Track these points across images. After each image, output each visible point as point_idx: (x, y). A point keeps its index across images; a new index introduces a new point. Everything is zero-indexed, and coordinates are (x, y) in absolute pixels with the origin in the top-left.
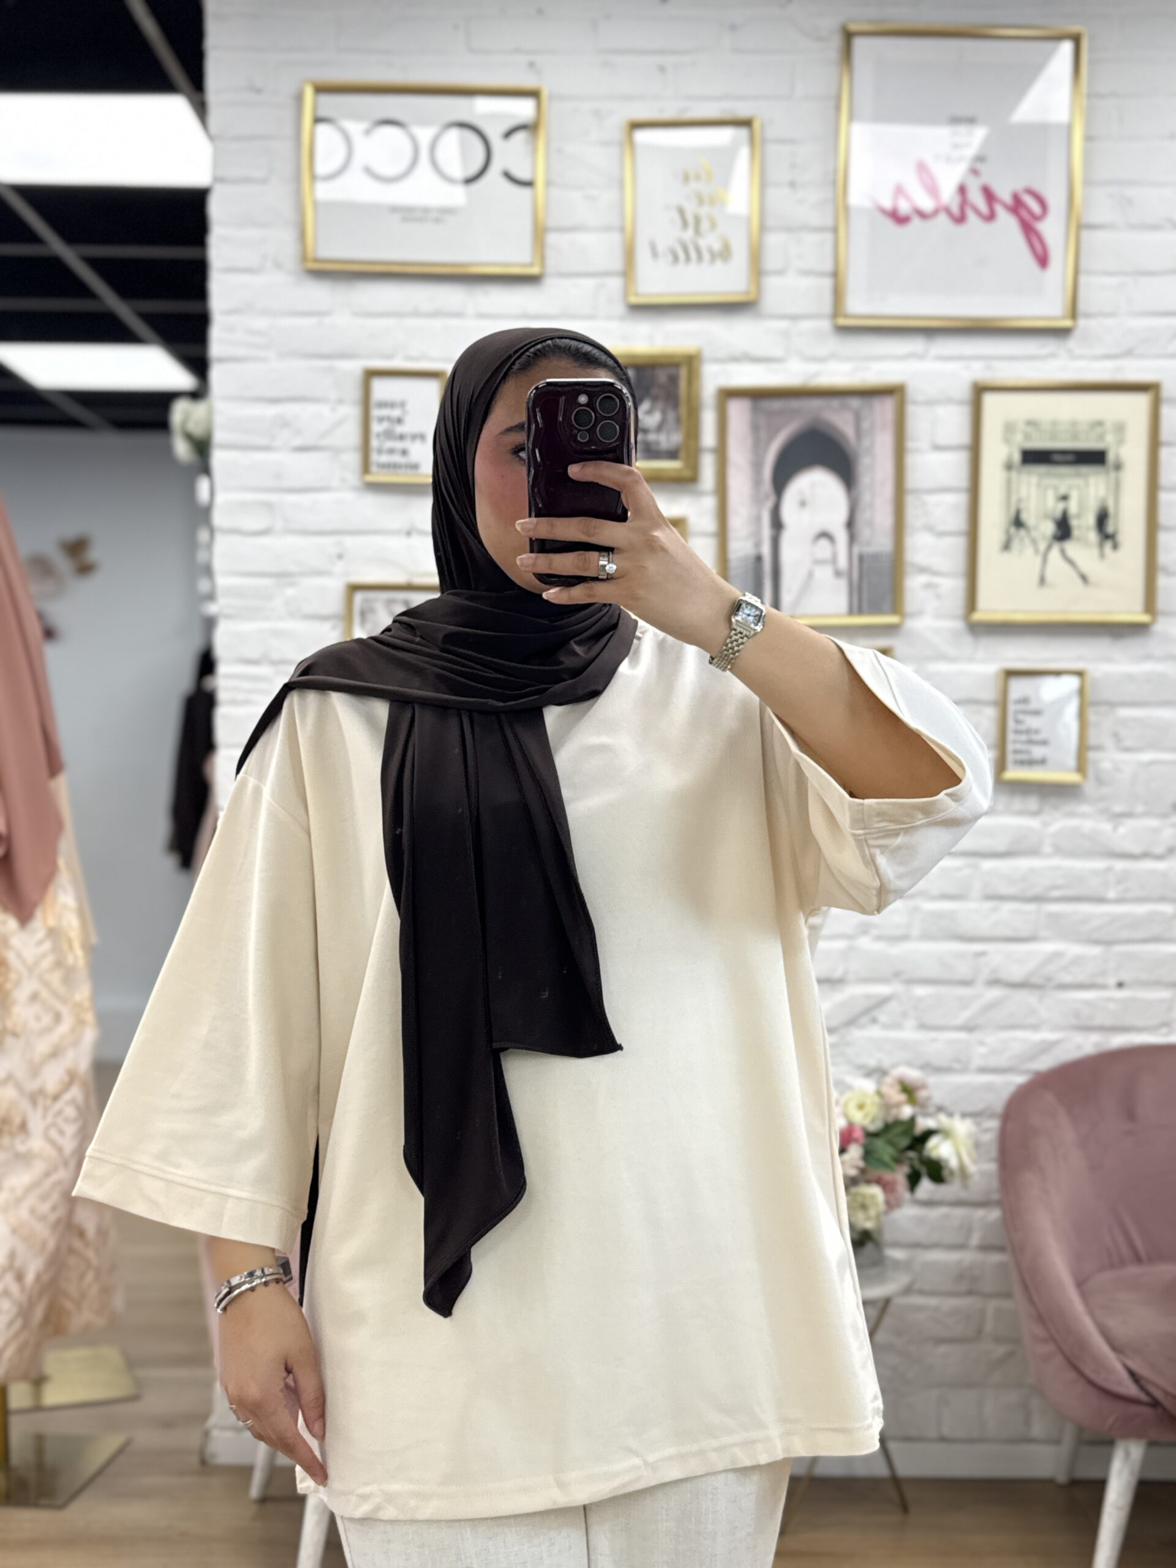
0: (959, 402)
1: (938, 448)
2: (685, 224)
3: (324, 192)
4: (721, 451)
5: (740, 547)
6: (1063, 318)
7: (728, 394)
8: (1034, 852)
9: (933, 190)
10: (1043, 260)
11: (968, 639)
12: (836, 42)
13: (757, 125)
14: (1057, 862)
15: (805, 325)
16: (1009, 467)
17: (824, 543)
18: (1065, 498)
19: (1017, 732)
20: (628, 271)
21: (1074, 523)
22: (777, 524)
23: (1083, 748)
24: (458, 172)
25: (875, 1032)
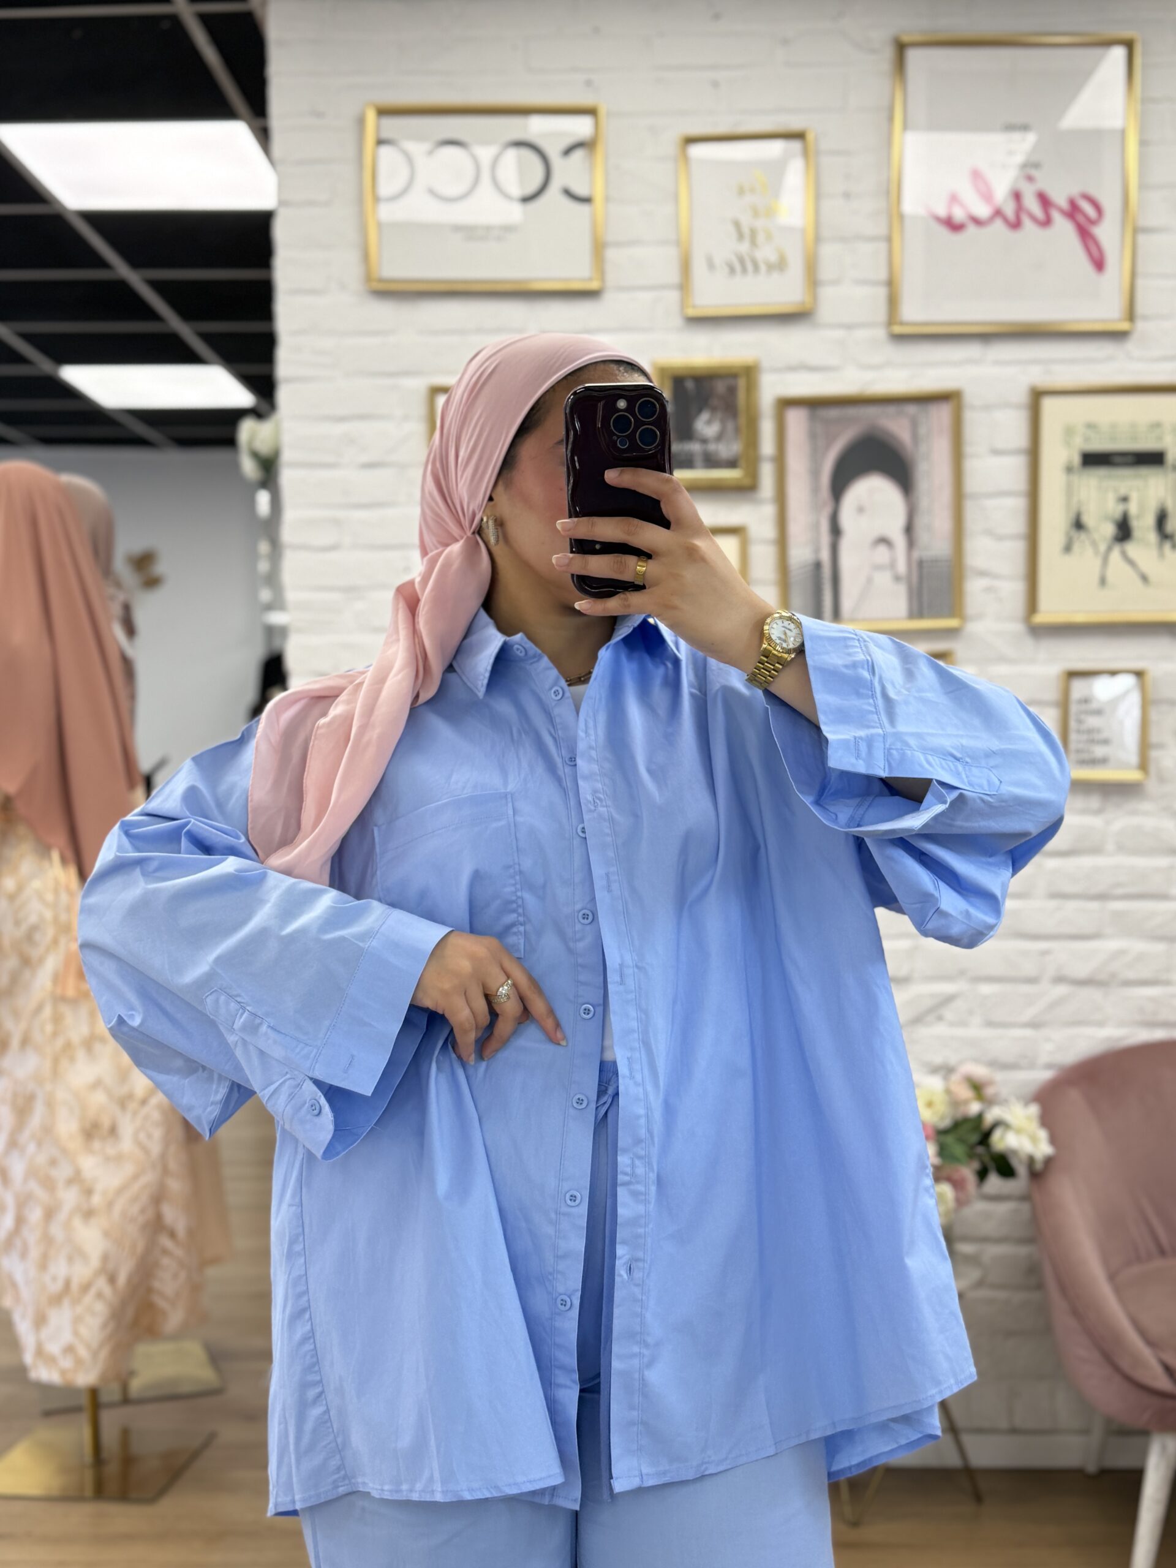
0: (1017, 407)
1: (996, 452)
2: (740, 236)
3: (386, 212)
4: (780, 460)
5: (800, 554)
6: (1121, 321)
7: (786, 404)
8: (1096, 850)
9: (987, 196)
10: (1099, 264)
11: (1029, 643)
12: (888, 53)
13: (810, 137)
14: (1120, 859)
15: (861, 334)
16: (1069, 469)
18: (1125, 499)
19: (1079, 731)
20: (684, 285)
21: (1135, 524)
22: (836, 531)
23: (1145, 746)
24: (516, 191)
25: (940, 1029)
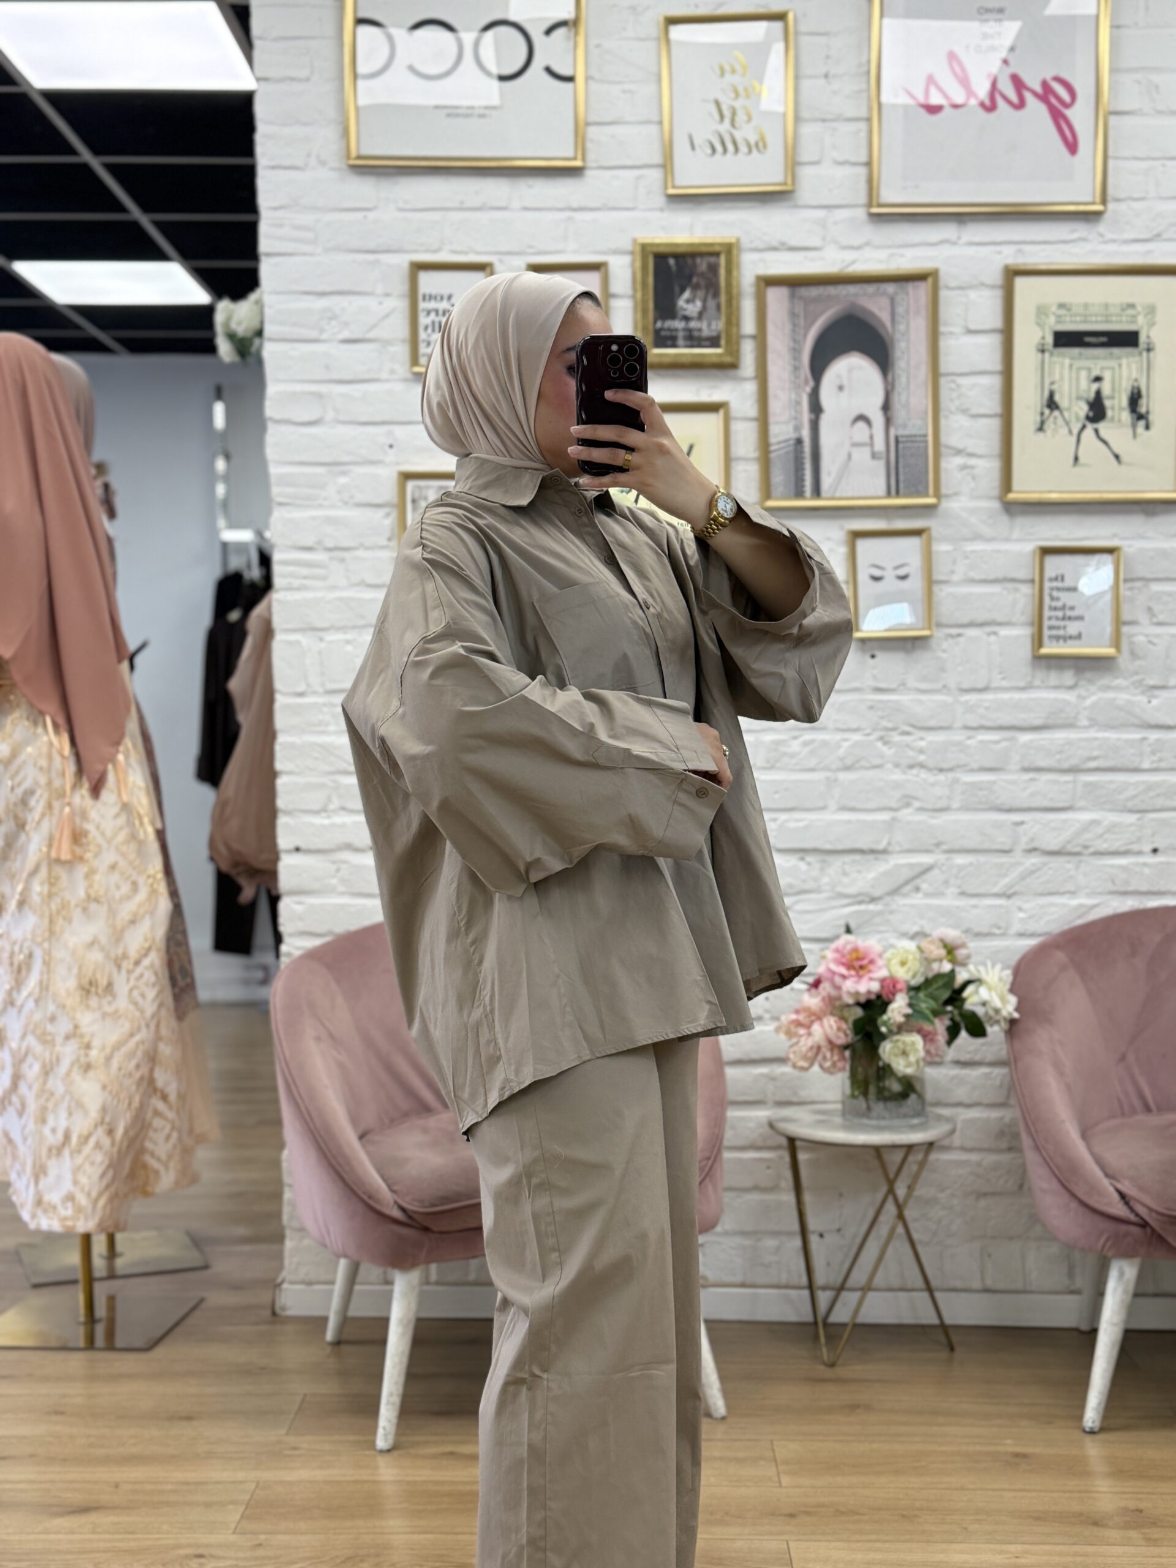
0: (993, 287)
1: (971, 332)
2: (722, 116)
3: (368, 94)
4: (761, 338)
5: (781, 431)
6: (1093, 203)
7: (768, 282)
8: (1070, 725)
9: (964, 81)
10: (1072, 147)
11: (1004, 518)
13: (790, 18)
14: (1093, 733)
15: (841, 215)
16: (1042, 349)
17: (861, 425)
18: (1098, 379)
19: (1054, 609)
20: (667, 165)
21: (1107, 403)
22: (816, 408)
23: (1118, 623)
24: (497, 70)
25: (918, 900)
